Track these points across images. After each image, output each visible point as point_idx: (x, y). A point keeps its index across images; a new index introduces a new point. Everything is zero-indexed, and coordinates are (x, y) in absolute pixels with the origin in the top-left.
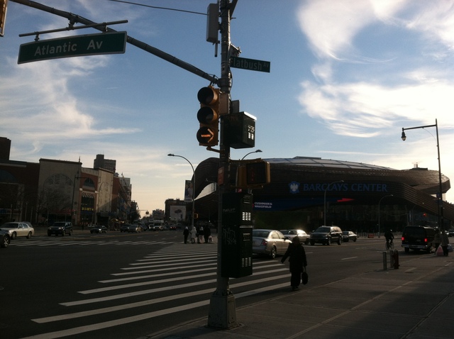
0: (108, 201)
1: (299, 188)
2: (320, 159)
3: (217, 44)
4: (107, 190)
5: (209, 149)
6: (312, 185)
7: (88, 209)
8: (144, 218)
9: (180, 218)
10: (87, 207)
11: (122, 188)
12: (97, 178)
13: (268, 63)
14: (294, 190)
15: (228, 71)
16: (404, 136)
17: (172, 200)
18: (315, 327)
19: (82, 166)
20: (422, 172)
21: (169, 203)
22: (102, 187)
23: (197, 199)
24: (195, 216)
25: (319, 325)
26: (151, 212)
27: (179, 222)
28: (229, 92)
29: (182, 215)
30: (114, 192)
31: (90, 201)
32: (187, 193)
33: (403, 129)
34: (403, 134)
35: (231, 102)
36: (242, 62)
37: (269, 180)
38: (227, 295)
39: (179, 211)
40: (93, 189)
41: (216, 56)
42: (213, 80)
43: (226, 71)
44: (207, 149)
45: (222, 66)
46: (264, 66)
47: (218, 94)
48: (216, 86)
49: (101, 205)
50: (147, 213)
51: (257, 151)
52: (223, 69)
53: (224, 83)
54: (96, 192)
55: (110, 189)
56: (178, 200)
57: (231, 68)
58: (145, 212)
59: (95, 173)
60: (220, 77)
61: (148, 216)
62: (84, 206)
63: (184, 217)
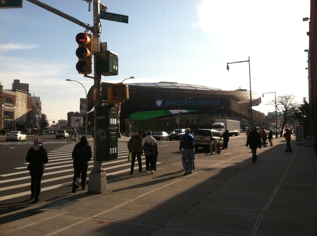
0: (24, 114)
1: (162, 103)
2: (177, 83)
3: (90, 2)
4: (23, 106)
5: (86, 76)
6: (171, 101)
7: (9, 120)
8: (52, 125)
9: (78, 125)
10: (8, 118)
11: (34, 104)
12: (14, 97)
13: (127, 17)
14: (159, 105)
15: (98, 21)
16: (228, 68)
17: (73, 113)
18: (158, 189)
19: (3, 88)
20: (243, 92)
21: (70, 115)
22: (19, 104)
23: (91, 111)
24: (88, 123)
25: (160, 188)
26: (57, 122)
27: (78, 128)
28: (99, 36)
29: (80, 124)
30: (28, 107)
31: (11, 114)
32: (81, 107)
33: (228, 63)
34: (228, 66)
35: (101, 44)
36: (109, 15)
37: (128, 97)
38: (101, 172)
39: (78, 120)
40: (12, 105)
41: (89, 11)
42: (88, 28)
43: (97, 21)
44: (84, 76)
45: (94, 18)
46: (124, 19)
47: (90, 37)
48: (90, 32)
49: (18, 117)
50: (54, 122)
51: (131, 78)
52: (95, 20)
53: (96, 30)
54: (14, 107)
55: (25, 105)
56: (77, 113)
57: (100, 19)
58: (52, 121)
59: (13, 93)
60: (93, 26)
61: (55, 124)
62: (6, 118)
63: (82, 125)
